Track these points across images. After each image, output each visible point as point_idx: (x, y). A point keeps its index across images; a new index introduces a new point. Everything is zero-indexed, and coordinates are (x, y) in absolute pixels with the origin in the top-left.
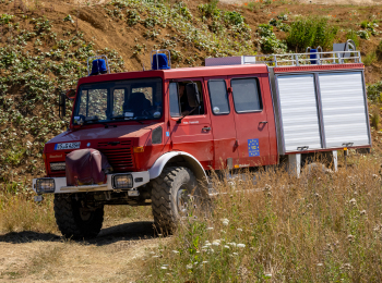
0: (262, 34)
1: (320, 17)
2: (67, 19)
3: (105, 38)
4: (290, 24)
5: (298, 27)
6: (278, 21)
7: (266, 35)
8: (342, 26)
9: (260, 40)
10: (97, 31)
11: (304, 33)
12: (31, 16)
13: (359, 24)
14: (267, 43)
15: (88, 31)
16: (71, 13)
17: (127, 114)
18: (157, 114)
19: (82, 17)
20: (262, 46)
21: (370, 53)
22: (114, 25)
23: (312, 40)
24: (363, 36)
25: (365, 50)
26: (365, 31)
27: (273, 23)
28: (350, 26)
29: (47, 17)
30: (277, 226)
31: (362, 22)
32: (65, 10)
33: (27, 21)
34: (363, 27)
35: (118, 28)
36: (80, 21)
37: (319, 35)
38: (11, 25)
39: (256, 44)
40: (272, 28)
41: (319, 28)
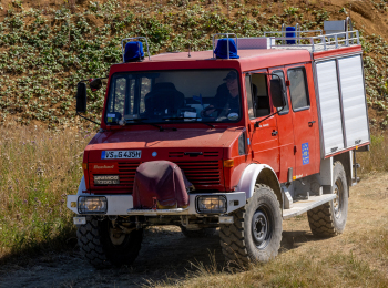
2: (342, 11)
3: (373, 26)
10: (366, 20)
12: (312, 9)
15: (359, 21)
16: (345, 6)
17: (188, 114)
19: (354, 9)
22: (380, 15)
29: (326, 9)
32: (340, 4)
33: (310, 13)
35: (383, 18)
36: (352, 13)
38: (296, 16)
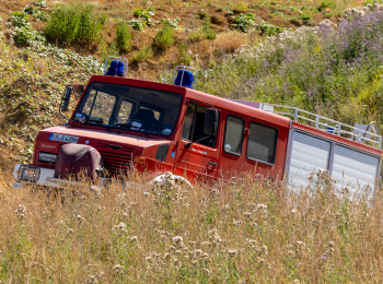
0: (15, 24)
1: (84, 5)
4: (49, 12)
5: (59, 15)
6: (35, 8)
7: (20, 25)
8: (111, 15)
9: (14, 31)
11: (65, 22)
13: (131, 13)
14: (21, 34)
17: (134, 124)
18: (168, 131)
20: (16, 38)
21: (145, 47)
23: (76, 31)
24: (136, 27)
25: (138, 44)
26: (139, 21)
27: (29, 11)
28: (121, 15)
30: (30, 252)
31: (135, 10)
34: (136, 16)
37: (83, 25)
39: (8, 36)
40: (28, 16)
41: (83, 17)
